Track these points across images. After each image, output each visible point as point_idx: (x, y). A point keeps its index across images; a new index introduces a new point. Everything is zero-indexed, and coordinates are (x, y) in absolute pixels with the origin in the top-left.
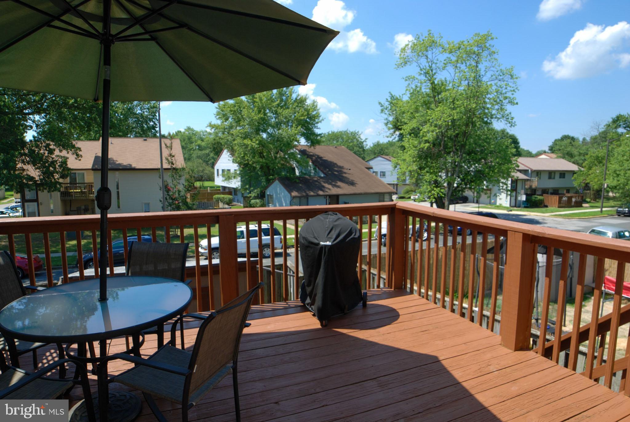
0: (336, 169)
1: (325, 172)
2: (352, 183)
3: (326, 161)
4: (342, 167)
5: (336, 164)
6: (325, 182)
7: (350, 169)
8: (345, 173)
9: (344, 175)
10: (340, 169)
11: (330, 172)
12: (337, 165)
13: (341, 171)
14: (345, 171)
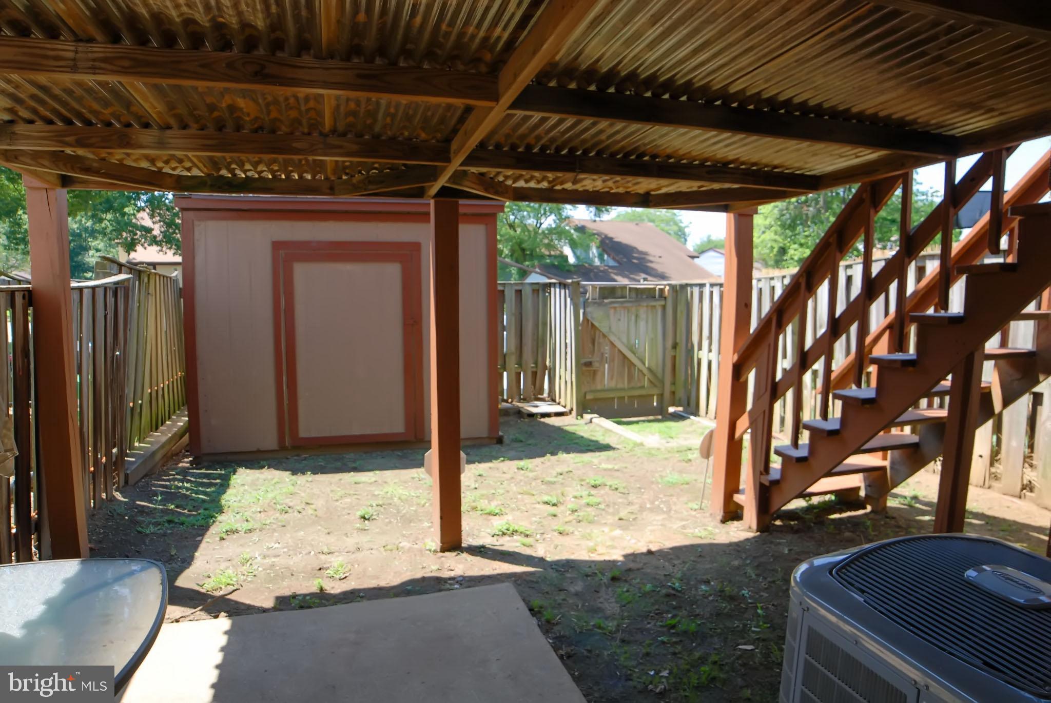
0: (635, 255)
1: (617, 258)
2: (663, 277)
3: (619, 244)
4: (646, 254)
5: (635, 248)
6: (616, 274)
7: (660, 257)
8: (651, 262)
9: (649, 264)
10: (643, 256)
11: (625, 260)
12: (637, 250)
13: (644, 259)
14: (651, 258)
